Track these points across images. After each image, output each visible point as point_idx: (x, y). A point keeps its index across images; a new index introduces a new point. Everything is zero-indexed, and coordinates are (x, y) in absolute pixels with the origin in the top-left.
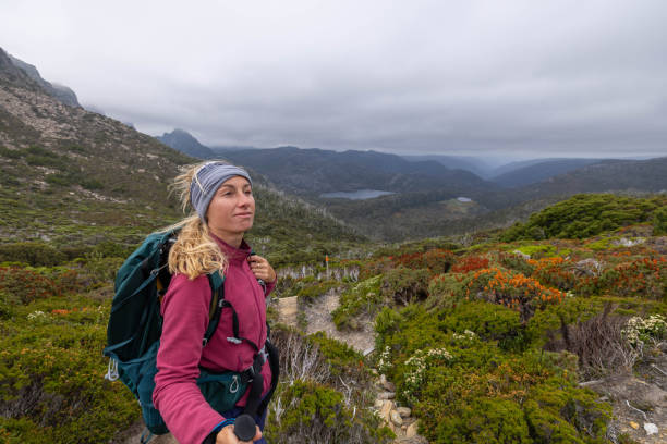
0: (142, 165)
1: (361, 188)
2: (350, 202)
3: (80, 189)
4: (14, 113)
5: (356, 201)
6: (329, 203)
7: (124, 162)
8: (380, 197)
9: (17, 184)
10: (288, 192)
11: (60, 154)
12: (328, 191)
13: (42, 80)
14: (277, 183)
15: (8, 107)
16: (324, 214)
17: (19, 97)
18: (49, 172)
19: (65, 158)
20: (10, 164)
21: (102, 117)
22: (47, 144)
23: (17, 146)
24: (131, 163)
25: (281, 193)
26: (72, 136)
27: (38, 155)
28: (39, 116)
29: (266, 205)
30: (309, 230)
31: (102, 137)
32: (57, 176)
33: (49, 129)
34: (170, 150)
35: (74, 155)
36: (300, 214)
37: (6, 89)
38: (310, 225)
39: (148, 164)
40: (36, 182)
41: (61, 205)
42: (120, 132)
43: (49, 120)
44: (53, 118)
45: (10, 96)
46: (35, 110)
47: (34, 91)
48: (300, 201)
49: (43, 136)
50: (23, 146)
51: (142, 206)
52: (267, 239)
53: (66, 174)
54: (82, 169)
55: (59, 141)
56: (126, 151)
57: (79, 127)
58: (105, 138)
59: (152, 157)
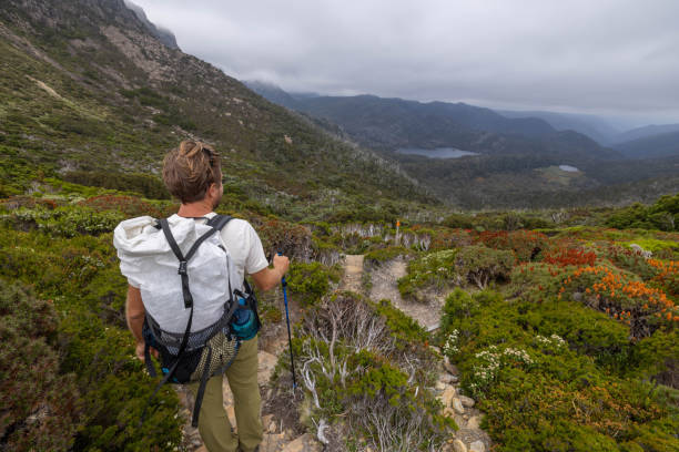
0: (229, 108)
1: (441, 146)
2: (428, 161)
3: (179, 129)
4: (129, 55)
5: (434, 160)
6: (404, 160)
7: (215, 105)
8: (463, 158)
9: (133, 121)
10: (363, 145)
11: (164, 95)
12: (404, 146)
13: (148, 21)
14: (352, 134)
15: (124, 49)
16: (398, 171)
17: (131, 39)
18: (156, 112)
19: (168, 99)
20: (127, 103)
21: (196, 59)
22: (154, 85)
23: (132, 87)
24: (220, 106)
25: (355, 145)
26: (173, 79)
27: (148, 96)
28: (147, 58)
29: (340, 157)
30: (379, 187)
31: (196, 81)
32: (163, 116)
33: (154, 70)
34: (254, 95)
35: (174, 97)
36: (372, 168)
37: (121, 32)
38: (381, 181)
39: (233, 108)
40: (148, 121)
41: (165, 143)
42: (211, 75)
43: (154, 62)
44: (158, 61)
45: (124, 38)
46: (143, 52)
47: (142, 33)
48: (374, 155)
49: (151, 77)
50: (136, 87)
51: (229, 149)
52: (337, 192)
53: (169, 114)
54: (181, 110)
55: (162, 83)
56: (216, 95)
57: (178, 69)
58: (198, 81)
59: (238, 101)
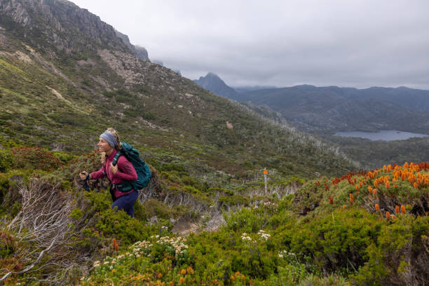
0: (182, 102)
1: (385, 129)
2: (370, 143)
3: (141, 119)
4: (113, 67)
5: (376, 143)
6: (344, 143)
7: (170, 99)
8: (410, 140)
9: (109, 115)
10: (300, 129)
11: (134, 94)
12: (343, 130)
13: (130, 44)
14: (289, 120)
15: (110, 64)
16: (337, 153)
17: (117, 57)
18: (126, 106)
19: (136, 97)
20: (108, 101)
21: (160, 67)
22: (127, 87)
23: (112, 89)
24: (175, 100)
25: (292, 129)
26: (142, 82)
27: (122, 96)
28: (126, 68)
29: (277, 140)
30: (317, 168)
31: (159, 82)
32: (130, 110)
33: (129, 77)
34: (202, 90)
35: (141, 95)
36: (310, 151)
37: (111, 52)
38: (320, 163)
39: (186, 102)
40: (119, 113)
41: (129, 130)
42: (170, 77)
43: (130, 71)
44: (133, 70)
45: (112, 56)
46: (124, 65)
47: (125, 52)
48: (311, 138)
49: (126, 82)
50: (115, 89)
51: (178, 134)
52: (273, 172)
53: (135, 108)
54: (144, 105)
55: (134, 85)
56: (172, 91)
57: (146, 74)
58: (160, 82)
59: (189, 95)
